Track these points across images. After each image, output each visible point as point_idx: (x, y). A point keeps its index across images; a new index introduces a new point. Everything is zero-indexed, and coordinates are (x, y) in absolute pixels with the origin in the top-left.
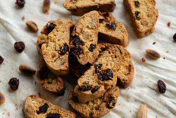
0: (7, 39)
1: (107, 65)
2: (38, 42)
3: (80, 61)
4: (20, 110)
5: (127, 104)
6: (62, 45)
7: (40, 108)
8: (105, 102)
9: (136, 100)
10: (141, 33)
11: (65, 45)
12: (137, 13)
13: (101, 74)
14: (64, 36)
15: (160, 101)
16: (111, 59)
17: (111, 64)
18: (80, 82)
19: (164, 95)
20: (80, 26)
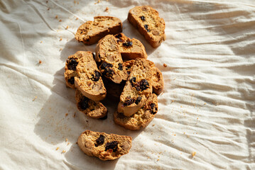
1: (140, 77)
2: (66, 78)
3: (115, 81)
6: (93, 73)
8: (148, 109)
10: (156, 42)
11: (96, 71)
12: (146, 26)
13: (138, 86)
14: (91, 65)
16: (141, 70)
17: (143, 75)
18: (123, 98)
20: (103, 51)
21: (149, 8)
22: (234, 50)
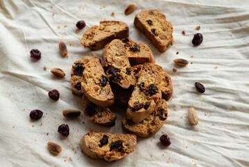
0: (37, 93)
1: (149, 82)
2: (72, 84)
3: (123, 86)
4: (79, 152)
5: (175, 112)
6: (100, 78)
7: (101, 141)
8: (157, 115)
9: (182, 107)
10: (164, 47)
11: (103, 76)
12: (154, 30)
13: (147, 91)
14: (98, 70)
15: (204, 101)
16: (149, 75)
17: (152, 80)
18: (131, 103)
19: (205, 94)
20: (110, 56)
21: (155, 12)
22: (244, 54)
